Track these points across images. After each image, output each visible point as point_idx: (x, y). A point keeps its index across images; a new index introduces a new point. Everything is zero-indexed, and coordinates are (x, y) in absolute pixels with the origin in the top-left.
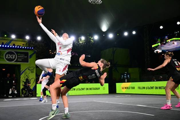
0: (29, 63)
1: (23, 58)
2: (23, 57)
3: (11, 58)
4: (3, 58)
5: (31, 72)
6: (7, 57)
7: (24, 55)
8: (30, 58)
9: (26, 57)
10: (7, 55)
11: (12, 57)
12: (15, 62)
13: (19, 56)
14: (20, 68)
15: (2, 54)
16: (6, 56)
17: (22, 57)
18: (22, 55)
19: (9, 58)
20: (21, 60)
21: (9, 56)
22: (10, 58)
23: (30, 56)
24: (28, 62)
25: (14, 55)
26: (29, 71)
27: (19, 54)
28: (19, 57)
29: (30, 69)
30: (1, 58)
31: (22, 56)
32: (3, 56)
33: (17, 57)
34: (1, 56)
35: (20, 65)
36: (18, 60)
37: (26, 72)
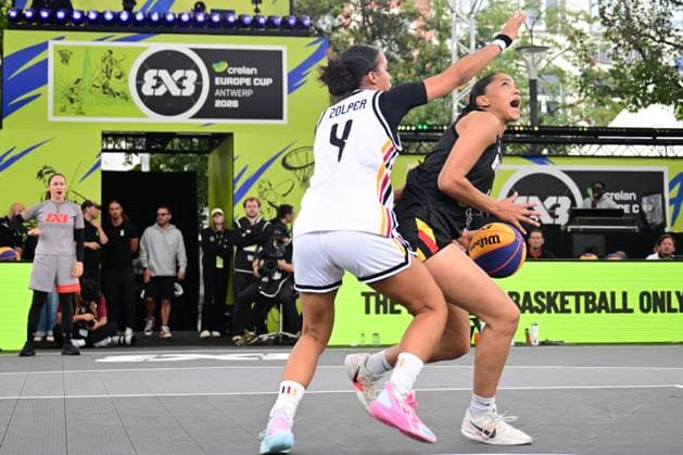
0: (285, 121)
1: (248, 93)
2: (248, 81)
4: (127, 97)
5: (298, 183)
6: (147, 90)
7: (249, 71)
8: (291, 90)
9: (268, 81)
10: (150, 75)
11: (180, 84)
12: (194, 117)
13: (225, 74)
14: (233, 160)
15: (116, 70)
16: (140, 81)
17: (240, 81)
18: (240, 71)
19: (160, 91)
20: (235, 104)
21: (159, 82)
22: (168, 93)
23: (290, 75)
24: (281, 117)
25: (192, 75)
26: (288, 174)
27: (220, 67)
28: (221, 87)
29: (292, 161)
30: (116, 94)
31: (243, 77)
32: (126, 81)
33: (213, 87)
34: (114, 84)
35: (230, 135)
36: (217, 105)
37: (270, 184)
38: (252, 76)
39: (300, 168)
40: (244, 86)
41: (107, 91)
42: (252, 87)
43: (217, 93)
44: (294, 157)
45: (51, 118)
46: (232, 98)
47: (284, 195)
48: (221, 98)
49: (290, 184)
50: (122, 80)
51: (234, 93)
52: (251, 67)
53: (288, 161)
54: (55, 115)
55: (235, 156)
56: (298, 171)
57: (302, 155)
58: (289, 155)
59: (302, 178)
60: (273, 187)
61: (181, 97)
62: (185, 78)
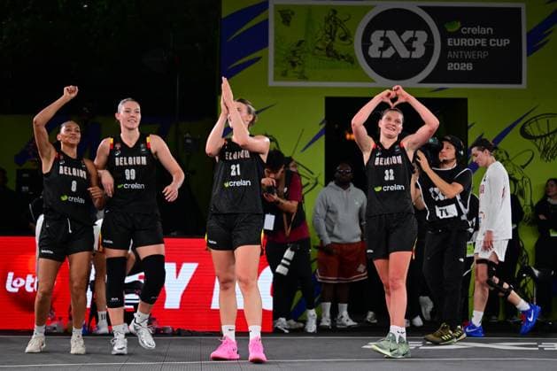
0: (524, 86)
1: (483, 55)
2: (483, 42)
3: (404, 54)
4: (351, 60)
5: (538, 154)
6: (374, 53)
7: (485, 31)
8: (528, 55)
9: (505, 42)
10: (376, 36)
11: (409, 46)
12: (425, 81)
13: (457, 35)
14: (467, 128)
15: (340, 31)
16: (366, 43)
17: (475, 42)
18: (474, 30)
19: (388, 54)
20: (469, 67)
21: (387, 43)
22: (396, 55)
23: (528, 35)
24: (520, 83)
25: (422, 36)
26: (528, 143)
27: (454, 27)
28: (454, 48)
29: (533, 130)
30: (337, 56)
31: (477, 38)
32: (352, 42)
33: (445, 49)
34: (339, 46)
35: (464, 101)
36: (449, 68)
37: (506, 154)
38: (488, 37)
39: (541, 137)
40: (479, 47)
41: (331, 53)
42: (488, 48)
43: (450, 55)
44: (533, 125)
45: (272, 83)
46: (466, 61)
47: (523, 167)
48: (454, 61)
49: (530, 154)
50: (348, 42)
51: (468, 55)
52: (486, 27)
53: (528, 128)
54: (275, 80)
55: (470, 123)
56: (539, 140)
57: (543, 122)
58: (528, 122)
59: (542, 148)
60: (510, 158)
61: (410, 60)
62: (415, 39)
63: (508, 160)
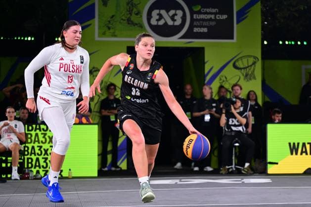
0: (235, 40)
1: (213, 23)
2: (213, 17)
3: (170, 23)
4: (141, 26)
5: (242, 78)
6: (154, 22)
7: (214, 11)
8: (238, 22)
9: (225, 17)
10: (155, 13)
11: (173, 18)
12: (182, 38)
13: (199, 13)
15: (135, 10)
16: (149, 17)
17: (209, 17)
18: (208, 10)
19: (161, 23)
20: (205, 30)
21: (161, 17)
22: (166, 23)
23: (238, 13)
24: (232, 38)
25: (180, 13)
26: (237, 72)
27: (197, 8)
28: (197, 20)
29: (239, 64)
30: (134, 24)
31: (210, 14)
32: (141, 16)
33: (192, 20)
34: (134, 18)
35: (203, 49)
36: (195, 31)
37: (226, 78)
38: (215, 14)
39: (244, 68)
40: (211, 20)
41: (130, 22)
42: (215, 20)
43: (195, 23)
44: (240, 62)
45: (97, 38)
46: (204, 27)
48: (197, 27)
49: (238, 78)
50: (139, 16)
51: (205, 24)
52: (214, 8)
53: (237, 64)
54: (99, 36)
55: (206, 60)
56: (243, 70)
57: (245, 60)
58: (237, 60)
59: (245, 74)
60: (228, 79)
61: (173, 26)
62: (176, 14)
63: (227, 81)
